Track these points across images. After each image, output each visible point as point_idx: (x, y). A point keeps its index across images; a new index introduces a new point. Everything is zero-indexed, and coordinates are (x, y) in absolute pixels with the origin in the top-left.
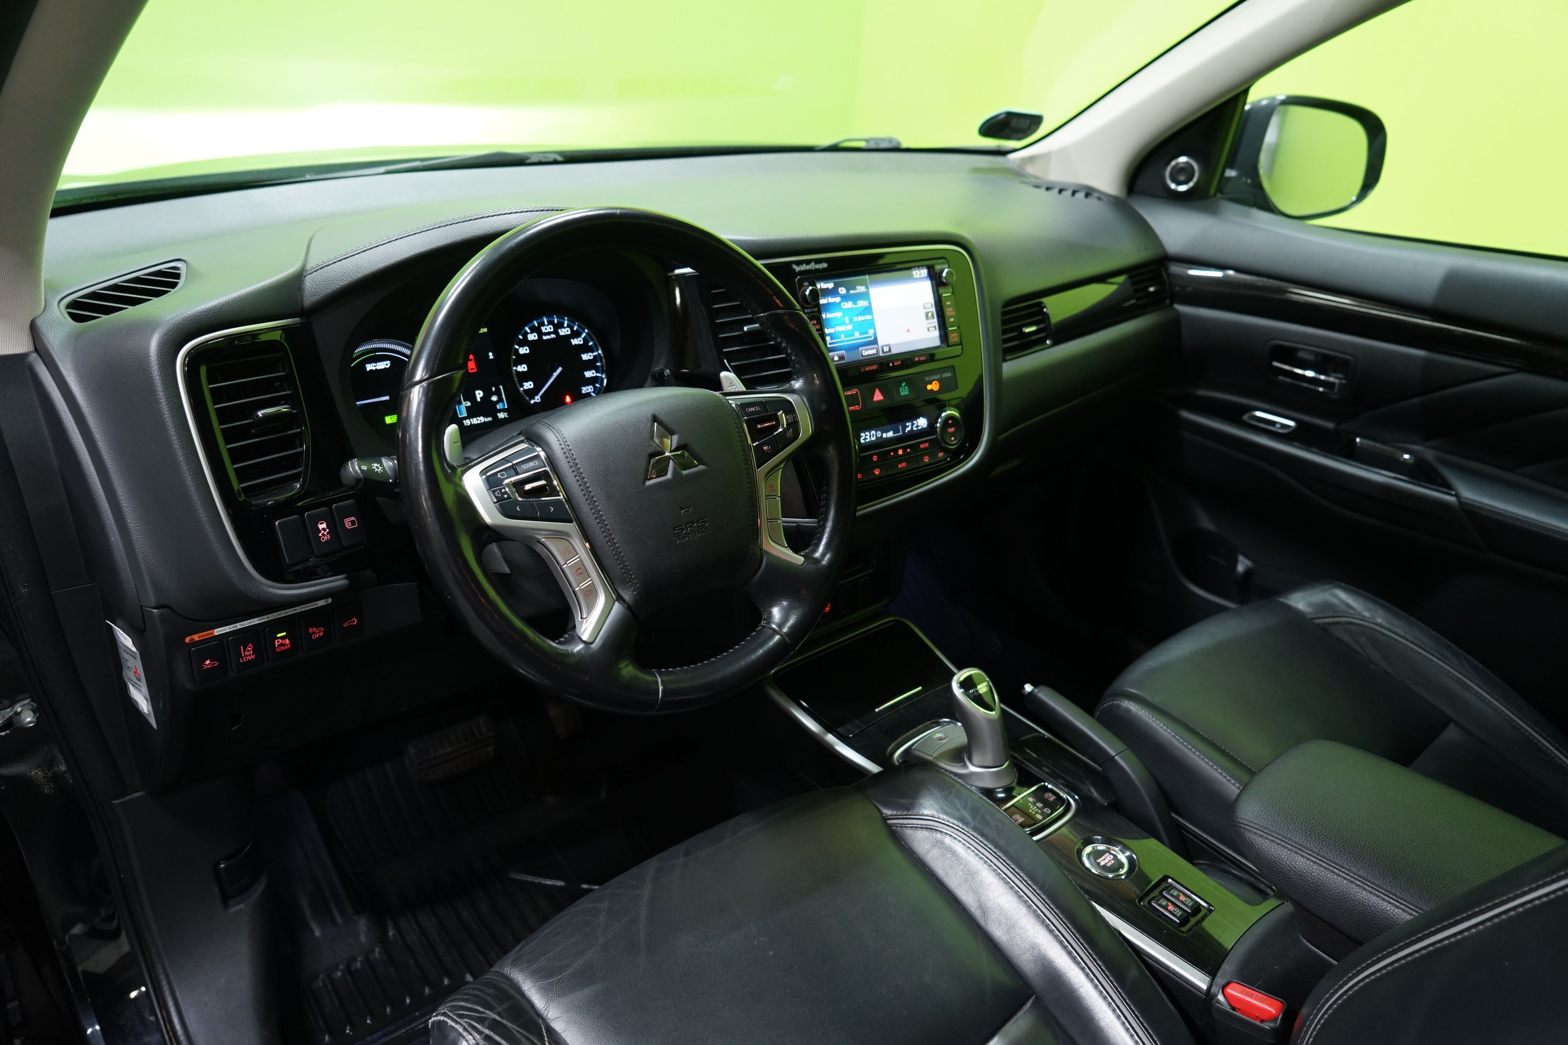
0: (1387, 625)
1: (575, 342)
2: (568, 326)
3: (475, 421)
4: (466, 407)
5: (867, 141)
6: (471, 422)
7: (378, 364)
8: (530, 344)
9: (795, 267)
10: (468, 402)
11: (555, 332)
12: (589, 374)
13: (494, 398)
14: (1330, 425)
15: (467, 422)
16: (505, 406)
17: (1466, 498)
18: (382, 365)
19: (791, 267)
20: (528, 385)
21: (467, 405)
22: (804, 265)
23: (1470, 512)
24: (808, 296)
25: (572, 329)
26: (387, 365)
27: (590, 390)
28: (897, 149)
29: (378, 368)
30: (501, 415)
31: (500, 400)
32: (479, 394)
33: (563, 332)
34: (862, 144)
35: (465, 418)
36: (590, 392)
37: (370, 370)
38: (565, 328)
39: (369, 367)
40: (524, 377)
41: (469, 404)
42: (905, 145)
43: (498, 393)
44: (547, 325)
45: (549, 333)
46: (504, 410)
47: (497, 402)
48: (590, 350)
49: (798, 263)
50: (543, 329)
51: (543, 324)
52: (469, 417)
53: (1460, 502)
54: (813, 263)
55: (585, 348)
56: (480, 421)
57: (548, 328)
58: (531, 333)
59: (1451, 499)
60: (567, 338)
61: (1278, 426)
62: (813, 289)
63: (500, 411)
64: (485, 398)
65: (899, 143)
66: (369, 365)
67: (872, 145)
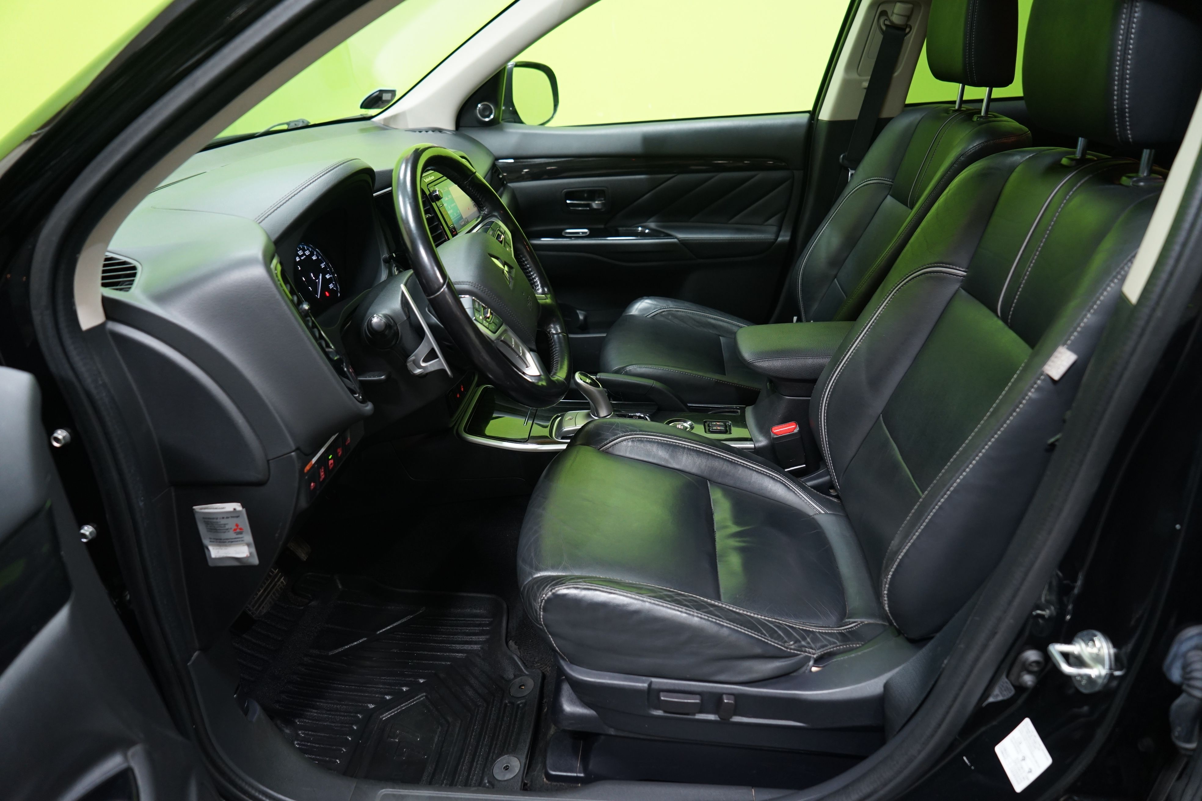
0: (674, 307)
5: (288, 124)
14: (602, 226)
17: (680, 238)
23: (684, 243)
28: (308, 126)
34: (285, 127)
42: (312, 123)
53: (679, 241)
59: (675, 240)
61: (581, 233)
65: (309, 122)
67: (292, 126)
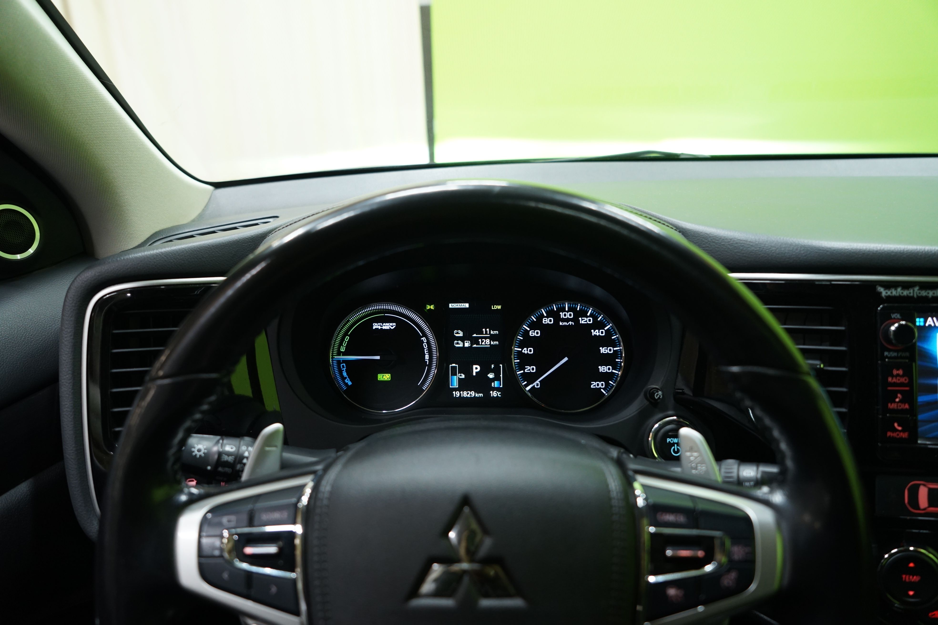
1: (596, 333)
2: (591, 315)
3: (465, 394)
4: (459, 378)
6: (460, 394)
7: (384, 324)
8: (544, 328)
9: (881, 289)
10: (462, 374)
11: (575, 320)
12: (603, 369)
13: (491, 376)
15: (457, 394)
16: (501, 385)
18: (387, 326)
19: (875, 289)
20: (530, 369)
21: (460, 377)
22: (899, 289)
24: (892, 333)
25: (595, 318)
26: (392, 326)
27: (600, 386)
29: (384, 328)
30: (494, 394)
31: (497, 378)
32: (476, 369)
33: (583, 321)
35: (455, 389)
36: (600, 388)
37: (375, 328)
38: (587, 317)
39: (376, 326)
40: (525, 360)
41: (463, 376)
43: (496, 372)
44: (568, 312)
45: (567, 320)
46: (498, 389)
47: (493, 380)
48: (613, 344)
49: (887, 285)
50: (562, 315)
51: (563, 310)
52: (459, 389)
54: (916, 289)
55: (607, 341)
56: (471, 395)
57: (569, 315)
58: (547, 317)
60: (588, 327)
62: (906, 325)
63: (494, 389)
64: (483, 374)
66: (376, 324)
